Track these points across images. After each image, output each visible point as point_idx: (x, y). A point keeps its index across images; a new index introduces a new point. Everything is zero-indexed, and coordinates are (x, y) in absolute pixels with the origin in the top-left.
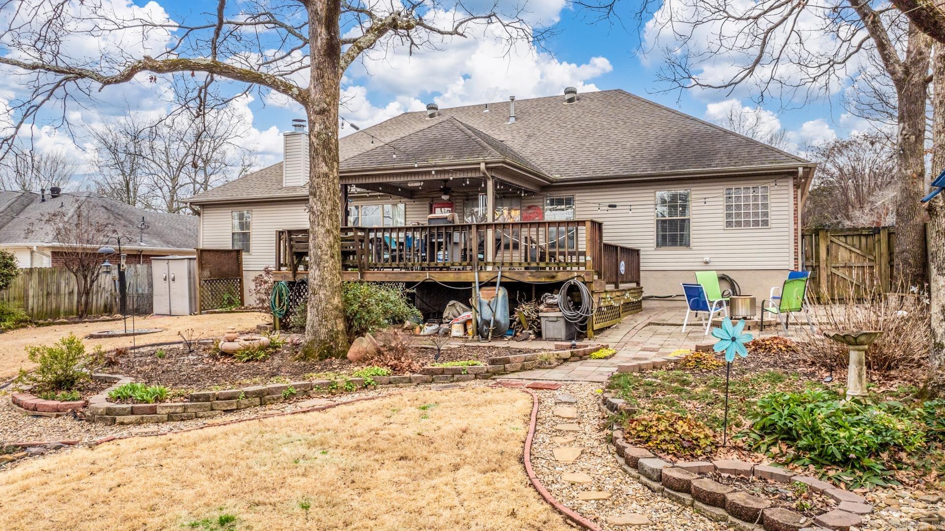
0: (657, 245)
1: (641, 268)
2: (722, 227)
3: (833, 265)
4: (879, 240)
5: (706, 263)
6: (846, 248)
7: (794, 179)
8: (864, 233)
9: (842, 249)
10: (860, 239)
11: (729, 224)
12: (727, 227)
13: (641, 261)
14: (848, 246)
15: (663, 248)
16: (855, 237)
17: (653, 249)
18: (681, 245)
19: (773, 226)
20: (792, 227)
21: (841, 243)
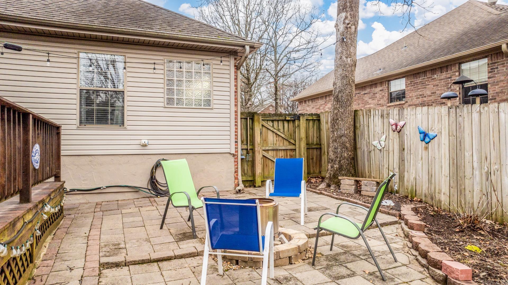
0: (81, 123)
1: (62, 153)
2: (162, 105)
3: (264, 148)
4: (299, 126)
5: (145, 146)
6: (273, 132)
7: (235, 59)
8: (288, 118)
9: (270, 133)
10: (283, 124)
11: (170, 101)
12: (168, 104)
13: (62, 142)
14: (275, 131)
15: (88, 126)
16: (280, 122)
17: (75, 127)
18: (112, 124)
19: (215, 106)
20: (233, 109)
21: (270, 128)
